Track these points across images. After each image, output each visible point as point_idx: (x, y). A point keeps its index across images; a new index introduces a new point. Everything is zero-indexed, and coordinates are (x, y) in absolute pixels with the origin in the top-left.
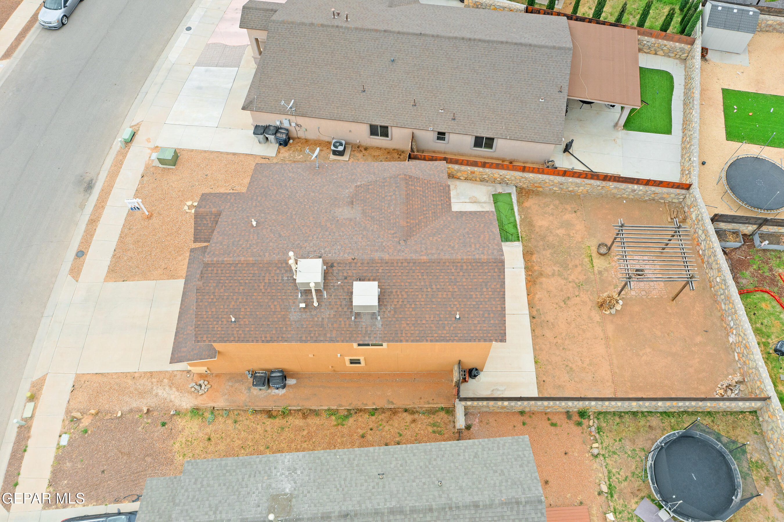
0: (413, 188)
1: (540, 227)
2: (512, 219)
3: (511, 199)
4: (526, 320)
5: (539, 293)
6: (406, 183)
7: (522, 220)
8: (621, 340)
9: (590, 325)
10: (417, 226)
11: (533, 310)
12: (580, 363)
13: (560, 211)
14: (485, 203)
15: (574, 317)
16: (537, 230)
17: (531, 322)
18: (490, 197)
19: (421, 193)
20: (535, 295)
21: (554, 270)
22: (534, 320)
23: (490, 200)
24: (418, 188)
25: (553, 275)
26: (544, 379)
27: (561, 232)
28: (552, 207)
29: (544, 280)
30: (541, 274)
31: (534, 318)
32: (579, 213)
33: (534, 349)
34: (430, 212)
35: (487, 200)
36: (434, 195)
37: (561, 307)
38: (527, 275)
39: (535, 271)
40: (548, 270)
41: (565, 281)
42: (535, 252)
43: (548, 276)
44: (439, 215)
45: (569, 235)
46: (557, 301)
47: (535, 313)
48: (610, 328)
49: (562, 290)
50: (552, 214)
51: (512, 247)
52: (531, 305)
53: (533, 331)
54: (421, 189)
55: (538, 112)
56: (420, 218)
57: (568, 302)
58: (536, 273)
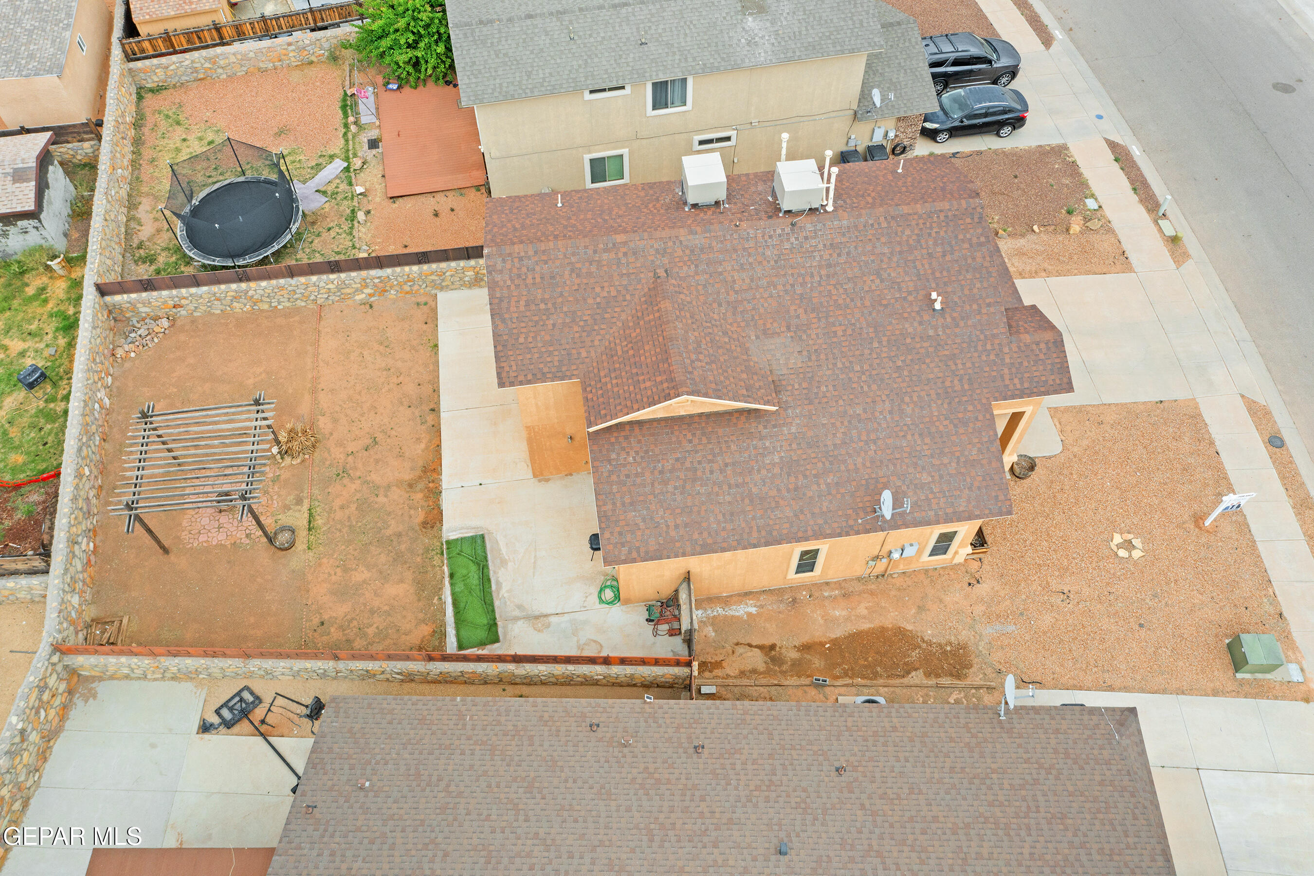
0: (659, 379)
1: (402, 581)
2: (459, 587)
3: (458, 636)
4: (446, 402)
5: (420, 452)
6: (672, 380)
7: (440, 589)
8: (290, 391)
9: (337, 408)
10: (640, 314)
11: (433, 423)
12: (365, 353)
13: (355, 623)
14: (516, 619)
15: (363, 419)
16: (409, 575)
17: (438, 403)
18: (505, 634)
19: (641, 378)
20: (427, 448)
21: (386, 496)
22: (432, 406)
23: (504, 627)
24: (648, 384)
25: (389, 487)
26: (425, 326)
27: (361, 575)
28: (371, 631)
29: (407, 476)
30: (411, 486)
31: (433, 410)
32: (316, 621)
33: (437, 364)
34: (620, 353)
35: (510, 626)
36: (616, 389)
37: (383, 431)
38: (437, 482)
39: (421, 491)
40: (396, 494)
41: (369, 478)
42: (417, 528)
43: (399, 483)
44: (604, 357)
45: (346, 570)
46: (388, 440)
47: (430, 419)
48: (304, 408)
49: (377, 461)
50: (372, 612)
51: (462, 528)
52: (436, 430)
53: (436, 391)
54: (642, 386)
55: (378, 757)
56: (638, 331)
57: (369, 441)
58: (421, 485)
